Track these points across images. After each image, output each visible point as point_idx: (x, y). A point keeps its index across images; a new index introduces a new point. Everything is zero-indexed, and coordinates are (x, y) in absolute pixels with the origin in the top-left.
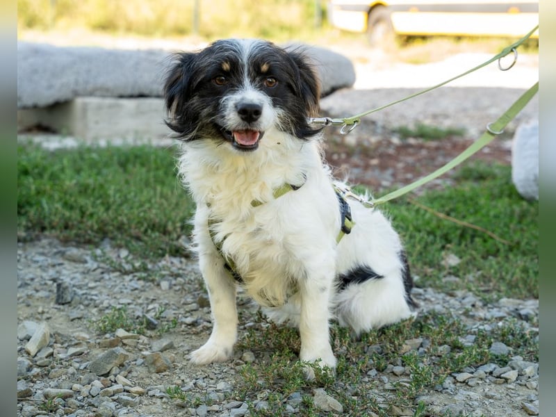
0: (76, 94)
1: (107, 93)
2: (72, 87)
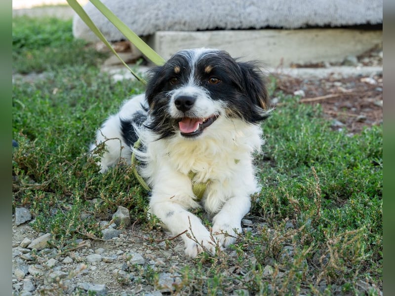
1: (184, 26)
2: (153, 21)
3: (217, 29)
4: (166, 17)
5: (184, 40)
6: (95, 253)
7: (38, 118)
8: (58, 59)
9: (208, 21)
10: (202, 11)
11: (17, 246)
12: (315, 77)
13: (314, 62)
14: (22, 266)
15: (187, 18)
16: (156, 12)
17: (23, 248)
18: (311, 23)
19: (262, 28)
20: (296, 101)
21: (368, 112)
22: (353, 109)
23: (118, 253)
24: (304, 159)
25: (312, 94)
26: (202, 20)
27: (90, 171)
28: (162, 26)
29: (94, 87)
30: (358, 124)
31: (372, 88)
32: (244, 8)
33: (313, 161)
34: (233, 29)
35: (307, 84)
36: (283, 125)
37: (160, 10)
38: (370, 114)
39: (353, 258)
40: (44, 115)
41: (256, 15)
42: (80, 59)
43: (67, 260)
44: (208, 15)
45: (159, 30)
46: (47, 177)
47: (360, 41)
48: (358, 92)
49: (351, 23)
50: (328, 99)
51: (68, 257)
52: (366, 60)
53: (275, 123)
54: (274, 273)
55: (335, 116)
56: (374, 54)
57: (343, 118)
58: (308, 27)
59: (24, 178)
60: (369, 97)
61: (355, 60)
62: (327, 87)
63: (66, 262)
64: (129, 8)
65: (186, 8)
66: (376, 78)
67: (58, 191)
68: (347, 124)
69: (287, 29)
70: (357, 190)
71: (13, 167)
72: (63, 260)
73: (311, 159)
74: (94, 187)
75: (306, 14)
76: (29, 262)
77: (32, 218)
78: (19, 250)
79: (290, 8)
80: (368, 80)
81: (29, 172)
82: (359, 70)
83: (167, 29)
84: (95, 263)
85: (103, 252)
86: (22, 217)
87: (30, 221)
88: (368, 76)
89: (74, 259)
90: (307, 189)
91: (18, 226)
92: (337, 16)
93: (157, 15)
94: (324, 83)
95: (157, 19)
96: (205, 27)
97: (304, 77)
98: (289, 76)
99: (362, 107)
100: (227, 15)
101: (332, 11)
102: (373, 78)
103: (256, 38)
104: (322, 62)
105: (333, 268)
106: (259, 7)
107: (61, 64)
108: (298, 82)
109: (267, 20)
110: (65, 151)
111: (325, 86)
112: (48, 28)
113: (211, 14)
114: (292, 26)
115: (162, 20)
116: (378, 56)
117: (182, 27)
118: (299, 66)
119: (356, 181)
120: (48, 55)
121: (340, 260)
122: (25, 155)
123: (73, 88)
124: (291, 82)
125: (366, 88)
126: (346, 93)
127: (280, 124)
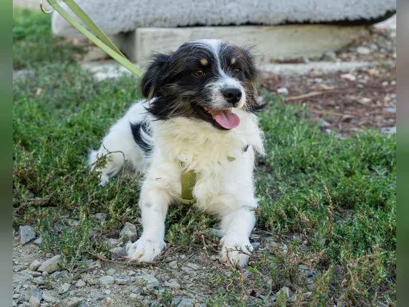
0: (138, 25)
1: (165, 22)
2: (133, 18)
3: (198, 25)
4: (147, 14)
5: (165, 36)
6: (106, 274)
7: (27, 124)
8: (35, 55)
9: (189, 18)
10: (182, 7)
11: (26, 269)
12: (296, 73)
13: (294, 57)
14: (35, 292)
15: (168, 15)
16: (136, 8)
17: (33, 270)
18: (291, 19)
19: (242, 25)
20: (281, 100)
21: (351, 111)
22: (337, 108)
23: (130, 274)
24: (300, 166)
25: (294, 91)
26: (183, 17)
27: (91, 184)
28: (142, 22)
29: (78, 87)
30: (345, 124)
31: (353, 84)
32: (225, 4)
33: (309, 168)
34: (213, 25)
35: (288, 80)
36: (273, 127)
37: (140, 6)
38: (355, 113)
39: (373, 280)
40: (34, 120)
41: (237, 12)
42: (58, 54)
43: (80, 283)
44: (188, 11)
45: (140, 26)
46: (48, 191)
47: (338, 37)
48: (339, 89)
49: (330, 19)
50: (312, 97)
51: (80, 280)
52: (344, 55)
53: (265, 125)
54: (297, 300)
55: (321, 116)
56: (351, 49)
57: (329, 118)
58: (288, 23)
59: (24, 193)
60: (351, 94)
61: (333, 55)
62: (309, 84)
63: (79, 286)
64: (110, 4)
65: (167, 5)
66: (356, 73)
67: (59, 205)
68: (334, 124)
69: (266, 25)
70: (359, 200)
71: (14, 182)
72: (75, 283)
73: (307, 165)
74: (97, 201)
75: (286, 10)
76: (42, 287)
77: (37, 236)
78: (28, 273)
79: (269, 5)
80: (348, 76)
81: (28, 186)
82: (338, 65)
83: (147, 25)
84: (108, 286)
85: (115, 273)
86: (27, 235)
87: (34, 239)
88: (347, 72)
89: (86, 282)
90: (311, 201)
91: (23, 245)
92: (316, 13)
93: (137, 11)
94: (305, 80)
95: (138, 16)
96: (186, 23)
97: (286, 73)
98: (270, 73)
99: (346, 105)
100: (208, 11)
101: (311, 7)
102: (353, 74)
103: (236, 35)
104: (302, 58)
105: (353, 291)
106: (239, 3)
107: (40, 59)
108: (280, 79)
109: (247, 17)
110: (63, 162)
111: (306, 82)
112: (21, 20)
113: (191, 11)
114: (272, 22)
115: (142, 17)
116: (355, 51)
117: (163, 23)
118: (279, 62)
119: (357, 190)
120: (25, 50)
121: (362, 285)
122: (25, 169)
123: (56, 87)
124: (273, 79)
125: (347, 85)
126: (328, 90)
127: (270, 127)
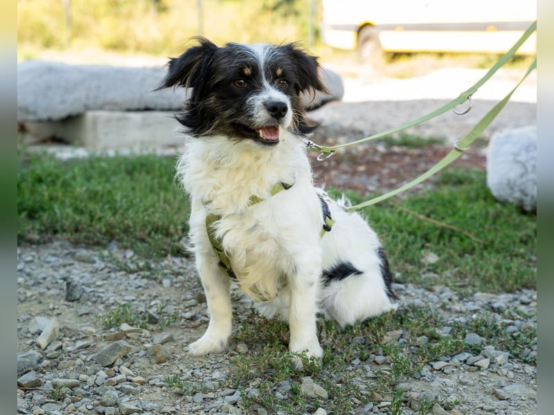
0: (87, 108)
1: (116, 106)
4: (97, 97)
9: (140, 102)
28: (92, 105)
45: (90, 109)
